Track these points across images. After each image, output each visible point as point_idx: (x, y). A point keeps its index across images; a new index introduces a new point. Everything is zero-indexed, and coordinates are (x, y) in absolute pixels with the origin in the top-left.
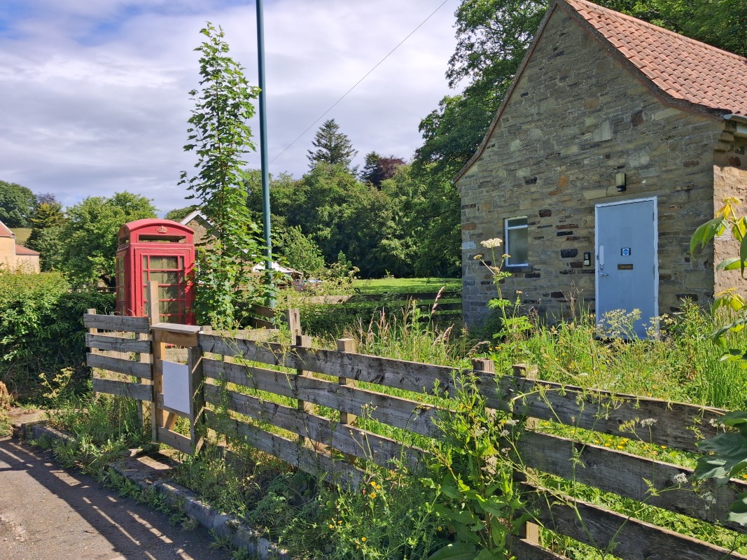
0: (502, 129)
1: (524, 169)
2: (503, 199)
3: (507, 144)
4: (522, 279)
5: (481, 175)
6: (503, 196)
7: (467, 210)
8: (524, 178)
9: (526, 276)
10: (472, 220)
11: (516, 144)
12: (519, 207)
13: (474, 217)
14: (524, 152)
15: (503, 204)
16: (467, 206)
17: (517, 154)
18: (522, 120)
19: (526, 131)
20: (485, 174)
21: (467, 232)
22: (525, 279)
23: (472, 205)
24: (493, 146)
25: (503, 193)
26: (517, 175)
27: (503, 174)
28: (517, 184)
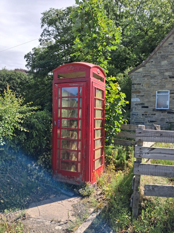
0: (157, 56)
1: (169, 72)
2: (157, 83)
3: (160, 62)
4: (165, 114)
5: (144, 72)
6: (156, 82)
7: (135, 86)
8: (168, 75)
9: (168, 113)
10: (138, 90)
11: (164, 63)
12: (165, 86)
13: (139, 89)
14: (169, 66)
15: (156, 85)
16: (135, 84)
17: (165, 66)
18: (168, 54)
19: (171, 58)
20: (147, 72)
21: (135, 94)
22: (167, 114)
23: (138, 84)
24: (152, 62)
25: (157, 80)
26: (165, 74)
27: (157, 73)
28: (164, 77)
